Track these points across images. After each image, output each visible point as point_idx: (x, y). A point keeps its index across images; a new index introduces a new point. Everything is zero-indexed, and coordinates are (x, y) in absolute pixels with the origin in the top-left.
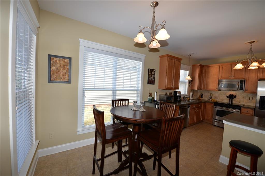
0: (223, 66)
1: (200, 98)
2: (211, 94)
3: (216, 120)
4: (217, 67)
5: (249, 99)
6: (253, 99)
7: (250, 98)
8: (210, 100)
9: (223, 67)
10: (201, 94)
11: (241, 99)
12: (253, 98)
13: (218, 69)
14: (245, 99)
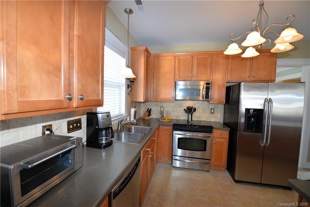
0: (180, 57)
1: (147, 117)
2: (161, 107)
3: (177, 158)
4: (170, 58)
5: (210, 112)
6: (215, 112)
7: (211, 110)
8: (162, 119)
9: (181, 59)
10: (149, 109)
11: (201, 113)
12: (215, 110)
13: (173, 63)
14: (206, 112)
